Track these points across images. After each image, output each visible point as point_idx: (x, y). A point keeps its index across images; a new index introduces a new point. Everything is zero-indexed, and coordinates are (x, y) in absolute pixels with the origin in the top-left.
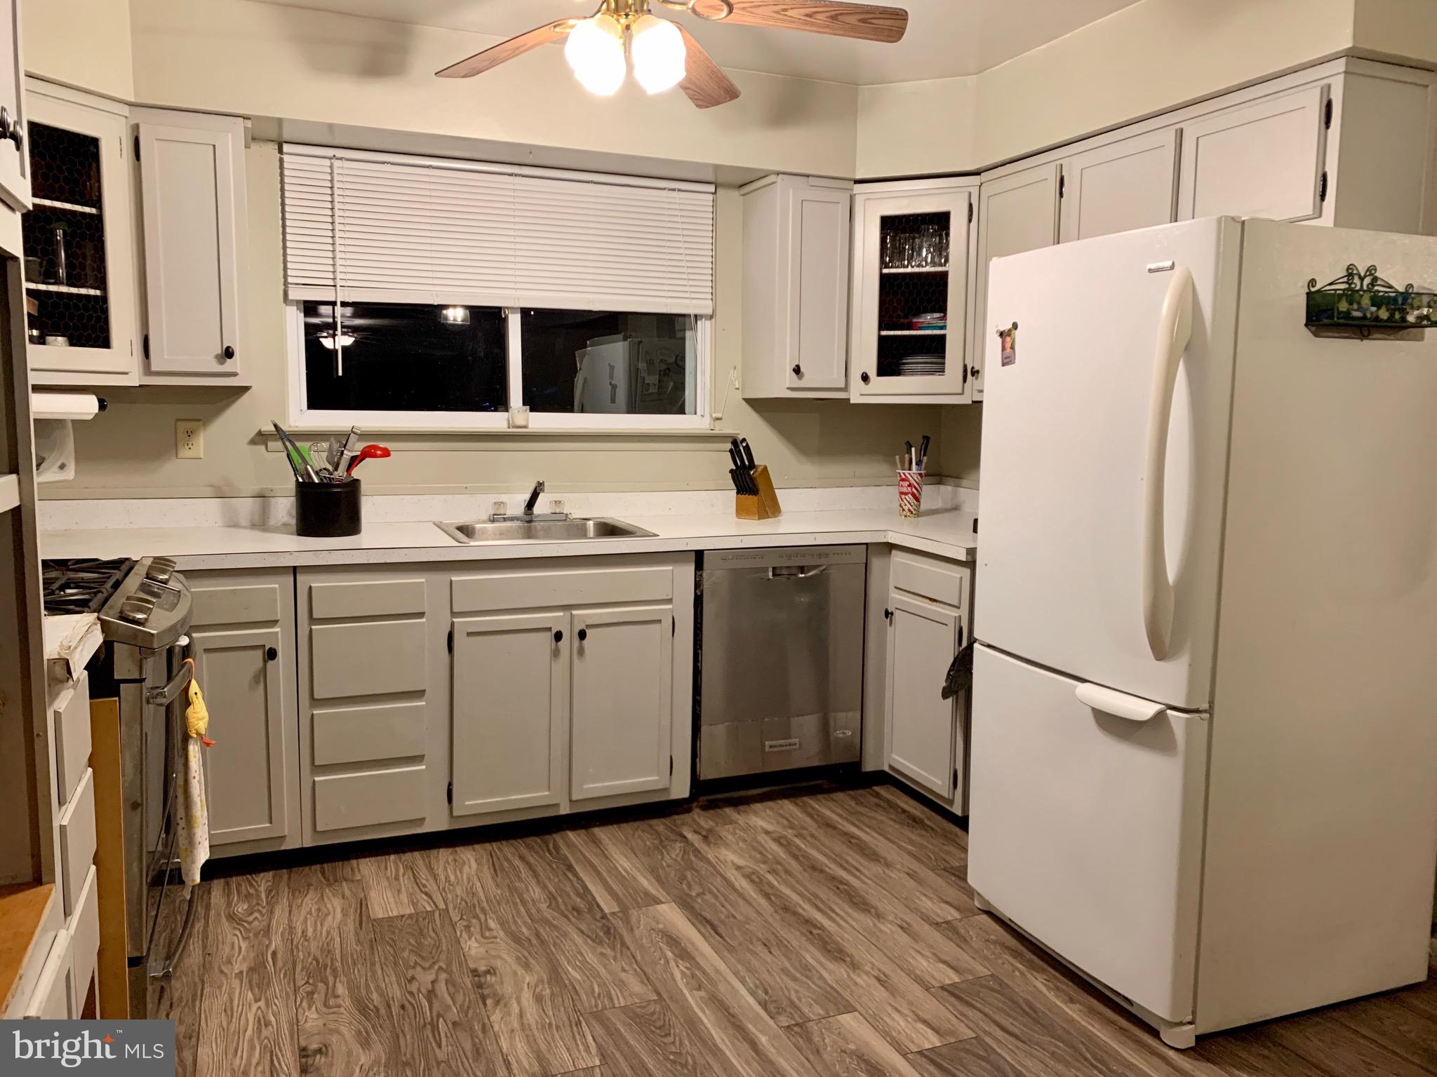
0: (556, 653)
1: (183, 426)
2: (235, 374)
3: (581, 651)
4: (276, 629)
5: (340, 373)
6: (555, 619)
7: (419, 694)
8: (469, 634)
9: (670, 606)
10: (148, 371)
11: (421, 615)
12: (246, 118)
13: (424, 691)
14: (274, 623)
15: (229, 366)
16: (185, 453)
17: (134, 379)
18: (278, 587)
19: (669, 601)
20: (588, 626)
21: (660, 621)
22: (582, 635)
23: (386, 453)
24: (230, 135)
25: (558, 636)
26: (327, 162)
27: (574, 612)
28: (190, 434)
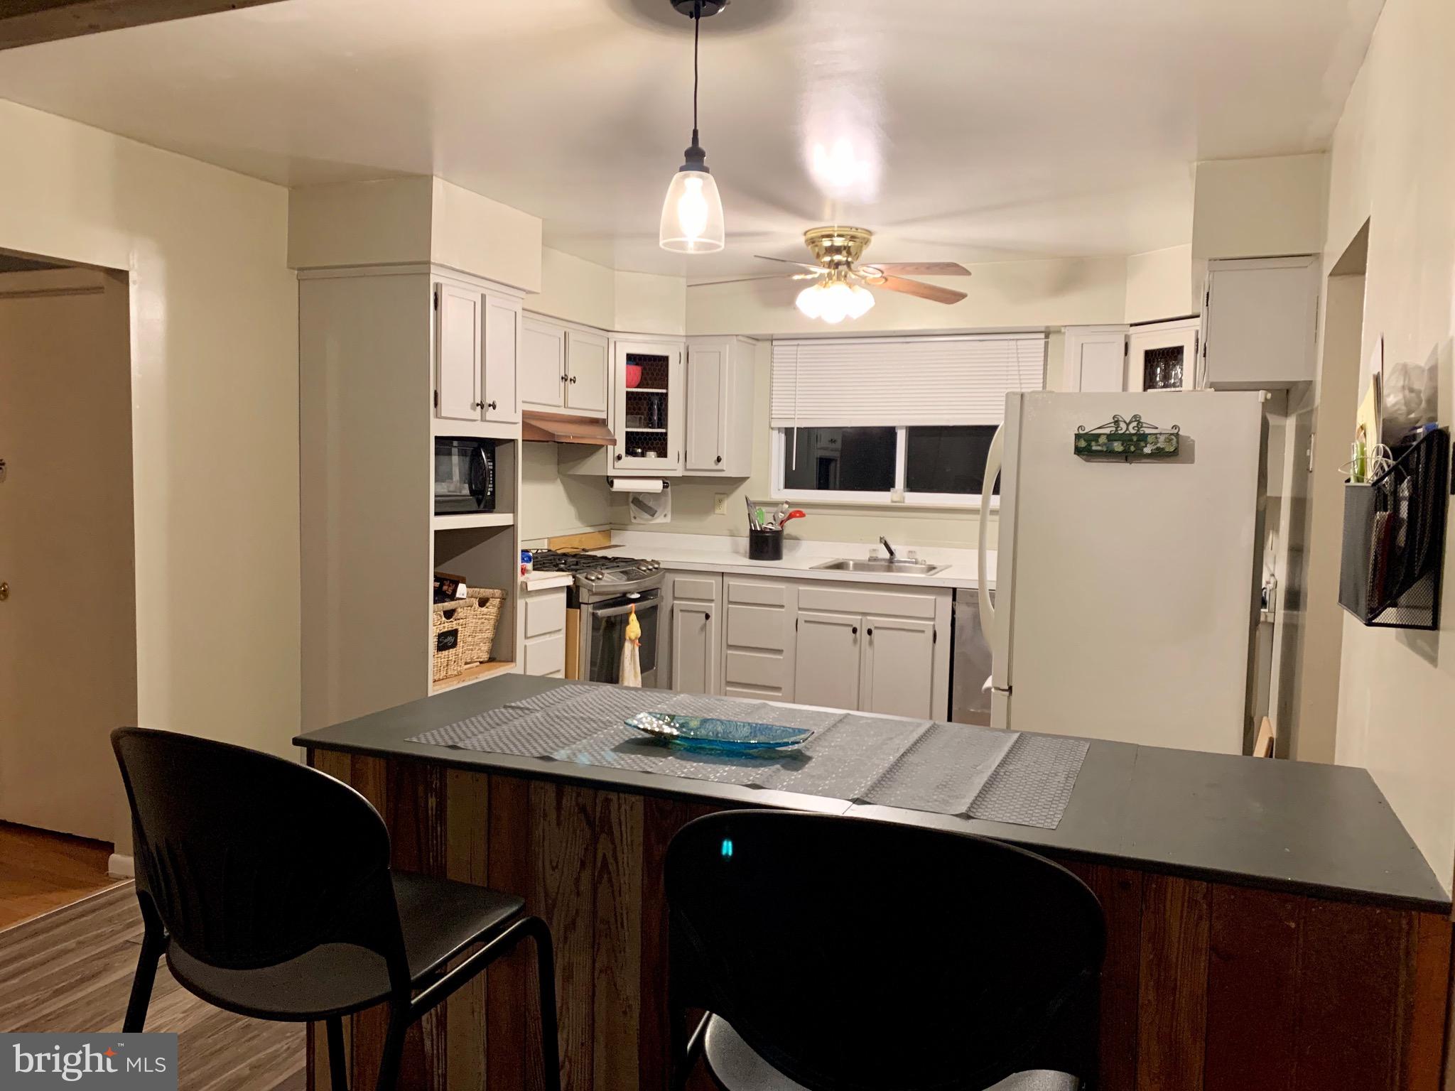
0: (855, 641)
1: (718, 497)
2: (723, 470)
3: (871, 643)
4: (713, 604)
5: (794, 469)
6: (854, 620)
7: (779, 652)
8: (806, 621)
9: (932, 623)
10: (686, 470)
11: (782, 606)
12: (737, 335)
13: (782, 651)
14: (712, 601)
15: (720, 466)
16: (717, 511)
17: (679, 473)
18: (714, 581)
19: (933, 619)
20: (876, 628)
21: (923, 632)
22: (870, 632)
23: (802, 515)
24: (728, 346)
25: (855, 631)
26: (795, 348)
27: (869, 618)
28: (720, 501)
